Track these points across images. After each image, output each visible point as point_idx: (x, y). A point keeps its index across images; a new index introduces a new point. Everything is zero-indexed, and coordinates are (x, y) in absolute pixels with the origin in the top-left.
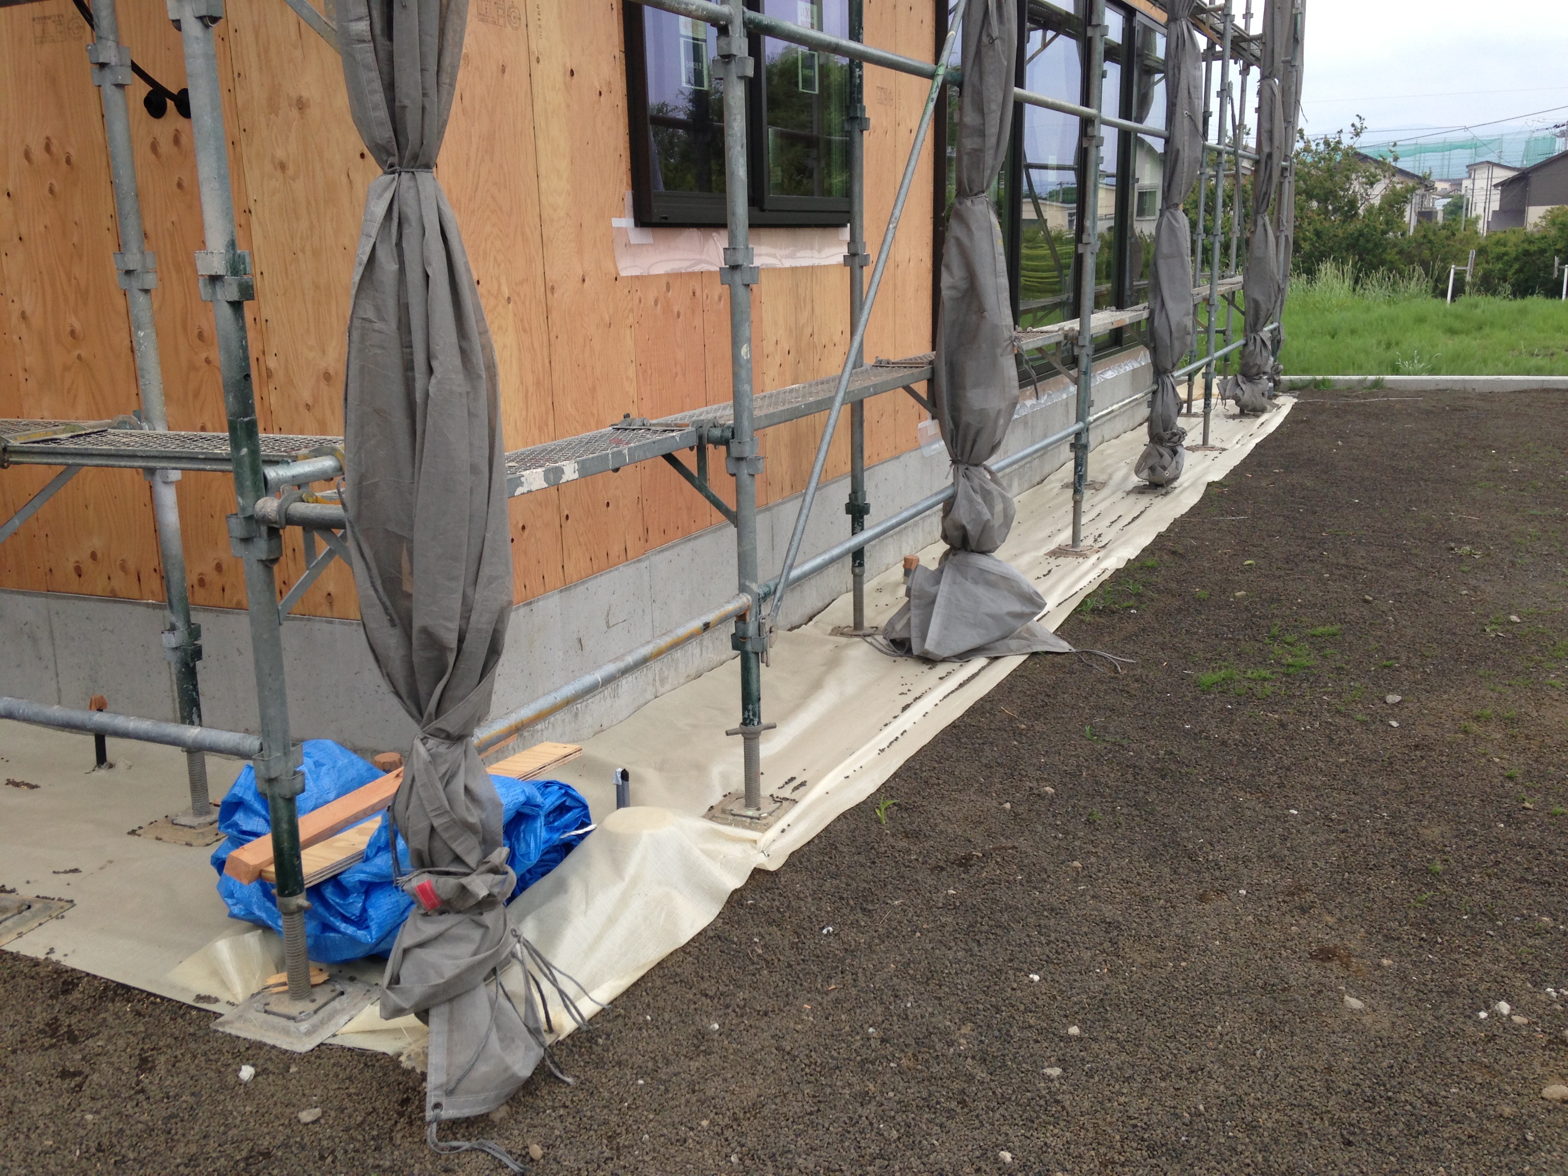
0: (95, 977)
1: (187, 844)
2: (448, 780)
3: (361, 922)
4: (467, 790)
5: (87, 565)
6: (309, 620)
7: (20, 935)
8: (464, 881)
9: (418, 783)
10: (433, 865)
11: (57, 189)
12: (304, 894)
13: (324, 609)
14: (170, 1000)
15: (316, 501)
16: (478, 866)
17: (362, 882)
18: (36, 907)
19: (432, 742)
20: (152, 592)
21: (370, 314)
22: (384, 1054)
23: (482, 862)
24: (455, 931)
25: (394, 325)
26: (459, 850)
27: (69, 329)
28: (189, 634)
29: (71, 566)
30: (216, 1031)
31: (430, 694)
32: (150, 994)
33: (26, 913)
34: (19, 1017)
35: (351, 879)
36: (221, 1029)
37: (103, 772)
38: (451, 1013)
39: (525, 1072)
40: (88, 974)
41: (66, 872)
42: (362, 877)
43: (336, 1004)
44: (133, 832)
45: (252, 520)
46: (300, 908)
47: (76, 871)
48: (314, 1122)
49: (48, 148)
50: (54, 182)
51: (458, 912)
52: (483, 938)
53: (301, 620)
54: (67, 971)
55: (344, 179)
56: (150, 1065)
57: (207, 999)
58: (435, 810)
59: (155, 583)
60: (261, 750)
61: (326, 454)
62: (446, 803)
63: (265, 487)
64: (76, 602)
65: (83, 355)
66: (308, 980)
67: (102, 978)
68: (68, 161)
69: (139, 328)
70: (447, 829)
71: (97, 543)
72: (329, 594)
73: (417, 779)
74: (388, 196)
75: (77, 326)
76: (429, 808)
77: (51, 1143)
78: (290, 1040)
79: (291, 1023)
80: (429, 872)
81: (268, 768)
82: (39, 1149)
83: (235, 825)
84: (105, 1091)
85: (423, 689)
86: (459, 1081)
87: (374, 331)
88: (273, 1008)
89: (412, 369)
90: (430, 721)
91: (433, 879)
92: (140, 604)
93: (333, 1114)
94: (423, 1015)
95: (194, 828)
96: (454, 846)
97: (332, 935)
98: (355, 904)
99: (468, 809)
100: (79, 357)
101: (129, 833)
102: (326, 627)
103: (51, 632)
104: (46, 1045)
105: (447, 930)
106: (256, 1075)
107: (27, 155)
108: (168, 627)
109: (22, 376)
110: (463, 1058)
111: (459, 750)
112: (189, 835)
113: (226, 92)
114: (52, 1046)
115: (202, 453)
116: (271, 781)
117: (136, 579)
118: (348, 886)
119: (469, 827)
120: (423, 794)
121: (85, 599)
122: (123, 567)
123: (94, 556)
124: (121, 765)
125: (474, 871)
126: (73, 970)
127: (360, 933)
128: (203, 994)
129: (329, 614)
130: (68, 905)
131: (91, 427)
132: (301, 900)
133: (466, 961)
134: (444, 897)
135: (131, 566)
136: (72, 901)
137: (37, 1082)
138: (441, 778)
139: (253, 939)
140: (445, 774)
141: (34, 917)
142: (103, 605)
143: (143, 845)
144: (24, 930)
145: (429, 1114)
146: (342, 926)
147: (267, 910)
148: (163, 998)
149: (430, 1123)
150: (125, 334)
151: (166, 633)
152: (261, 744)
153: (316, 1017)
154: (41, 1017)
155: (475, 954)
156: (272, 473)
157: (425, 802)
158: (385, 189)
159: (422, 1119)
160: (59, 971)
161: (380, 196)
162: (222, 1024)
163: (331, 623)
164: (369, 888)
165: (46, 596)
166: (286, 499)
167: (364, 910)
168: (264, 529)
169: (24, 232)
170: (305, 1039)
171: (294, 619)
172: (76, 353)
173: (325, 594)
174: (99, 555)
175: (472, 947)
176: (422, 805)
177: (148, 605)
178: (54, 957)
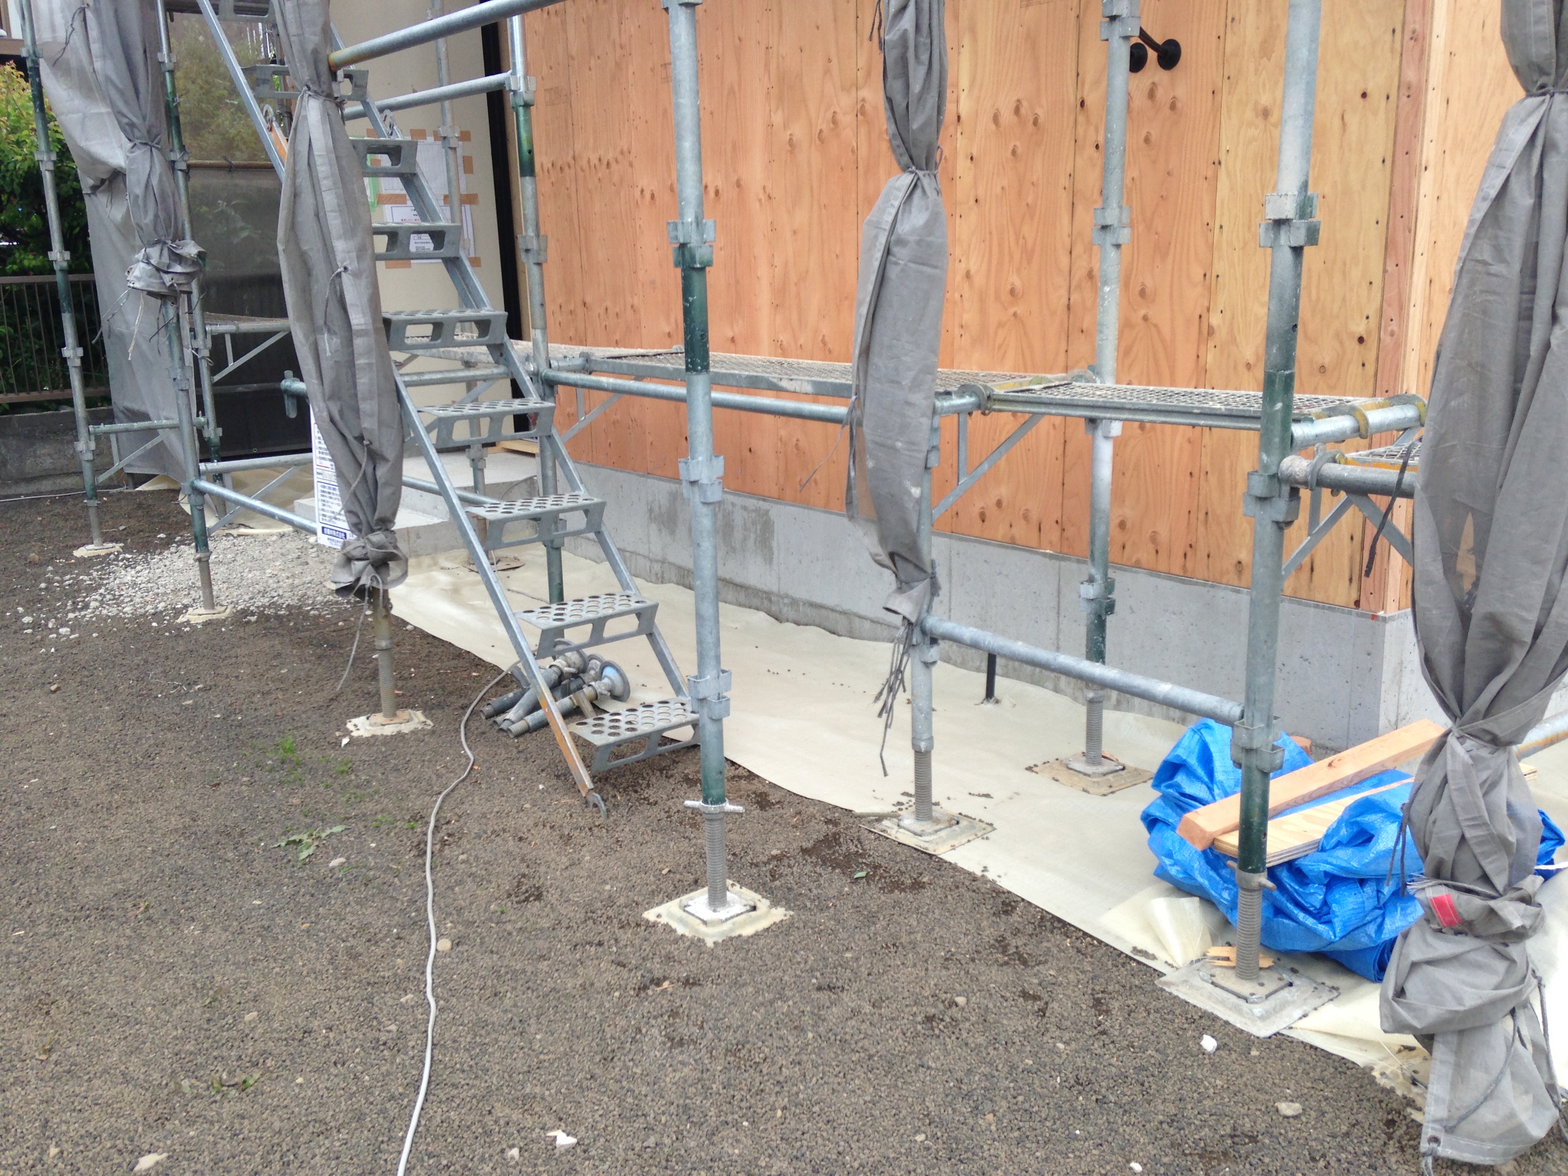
0: (1030, 903)
1: (1084, 790)
2: (1490, 786)
3: (1323, 914)
4: (1509, 806)
5: (992, 512)
6: (1212, 586)
7: (953, 848)
8: (1492, 903)
9: (1452, 785)
10: (1453, 878)
11: (1019, 151)
12: (1265, 873)
13: (1232, 577)
14: (1107, 945)
15: (1347, 462)
16: (1505, 890)
17: (1326, 873)
18: (964, 823)
19: (1470, 743)
20: (1051, 543)
21: (1487, 256)
22: (1353, 1063)
23: (1511, 886)
24: (1472, 956)
25: (1517, 267)
26: (1489, 869)
27: (1009, 287)
28: (1106, 588)
29: (976, 510)
30: (1162, 990)
31: (1480, 691)
32: (1085, 934)
33: (956, 828)
34: (969, 927)
35: (1308, 865)
36: (1167, 989)
37: (989, 706)
38: (1460, 1044)
39: (1538, 1131)
40: (1023, 900)
41: (979, 795)
42: (1328, 868)
43: (1286, 993)
44: (1029, 769)
45: (1276, 478)
46: (1262, 887)
47: (987, 796)
48: (1296, 1117)
49: (1017, 110)
50: (1018, 144)
51: (1477, 936)
52: (1508, 972)
53: (1204, 585)
54: (1004, 893)
55: (1337, 122)
56: (1104, 1007)
57: (1145, 953)
58: (1469, 820)
59: (1054, 535)
60: (1242, 717)
61: (1343, 414)
62: (1486, 814)
63: (1290, 444)
64: (977, 545)
65: (1019, 312)
66: (1258, 963)
67: (1037, 907)
68: (1035, 123)
69: (1105, 283)
70: (1481, 843)
71: (1004, 491)
72: (1240, 563)
73: (1450, 781)
74: (1533, 121)
75: (1018, 283)
76: (1462, 816)
77: (1031, 1062)
78: (1244, 1020)
79: (1242, 1002)
80: (1446, 885)
81: (1251, 738)
82: (1022, 1066)
83: (1177, 787)
84: (1068, 1023)
85: (1470, 684)
86: (1462, 1119)
87: (1489, 274)
88: (1216, 980)
89: (1530, 318)
90: (1473, 719)
91: (1454, 895)
92: (1037, 553)
93: (1313, 1114)
94: (1427, 1039)
95: (1089, 776)
96: (1484, 863)
97: (1286, 921)
98: (1315, 896)
99: (1509, 827)
100: (1015, 314)
101: (1027, 769)
102: (1232, 596)
103: (950, 570)
104: (1001, 961)
105: (1462, 954)
106: (1218, 1049)
107: (996, 119)
108: (1086, 578)
109: (957, 331)
110: (1469, 1096)
111: (1501, 757)
112: (1085, 782)
113: (1215, 38)
114: (1006, 963)
115: (1198, 408)
116: (1249, 751)
117: (1037, 530)
118: (1310, 874)
119: (1504, 844)
120: (1457, 799)
121: (986, 543)
122: (1026, 517)
123: (999, 504)
124: (1006, 702)
125: (1501, 895)
126: (1009, 892)
127: (1321, 928)
128: (1139, 947)
129: (1236, 583)
130: (989, 828)
131: (1057, 379)
132: (1262, 879)
133: (1489, 994)
134: (1466, 916)
135: (1034, 516)
136: (991, 825)
137: (1002, 997)
138: (1482, 785)
139: (1190, 905)
140: (1485, 782)
141: (962, 832)
142: (1003, 551)
143: (1041, 782)
144: (956, 843)
145: (1424, 1146)
146: (1301, 916)
147: (1210, 879)
148: (1100, 942)
149: (1424, 1155)
150: (1064, 292)
151: (1086, 584)
152: (1243, 712)
153: (1267, 1002)
154: (990, 933)
155: (1496, 988)
156: (1298, 430)
157: (1458, 809)
158: (1530, 114)
159: (1416, 1148)
160: (997, 892)
161: (1523, 121)
162: (1166, 983)
163: (1238, 592)
164: (1333, 881)
165: (950, 537)
166: (1321, 458)
167: (1325, 903)
168: (1286, 489)
169: (981, 194)
170: (1259, 1023)
171: (1196, 584)
172: (1012, 310)
173: (1235, 561)
174: (1004, 504)
175: (1495, 980)
176: (1454, 810)
177: (1045, 555)
178: (990, 876)
